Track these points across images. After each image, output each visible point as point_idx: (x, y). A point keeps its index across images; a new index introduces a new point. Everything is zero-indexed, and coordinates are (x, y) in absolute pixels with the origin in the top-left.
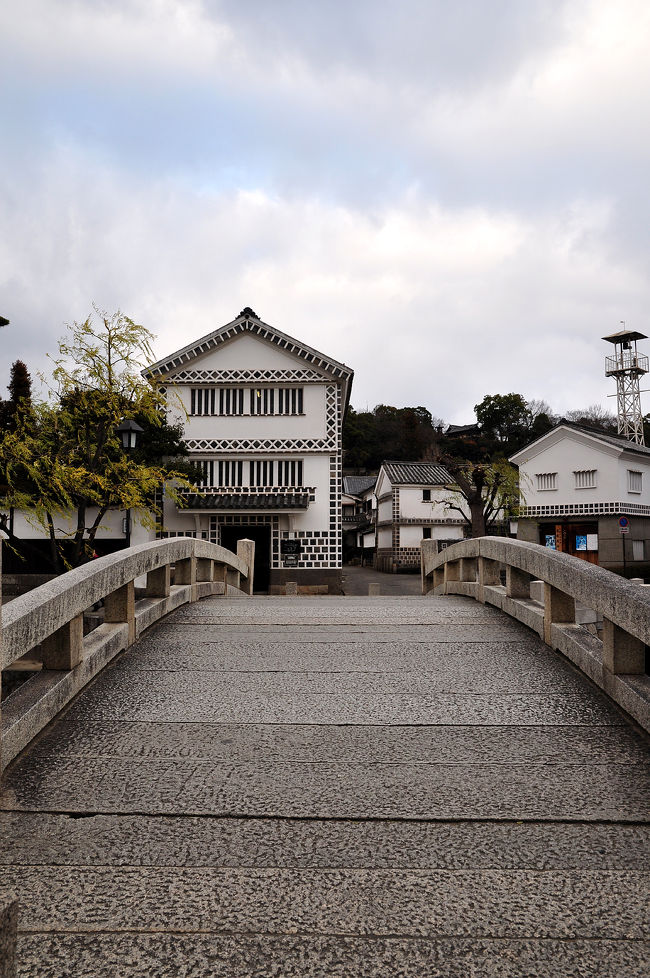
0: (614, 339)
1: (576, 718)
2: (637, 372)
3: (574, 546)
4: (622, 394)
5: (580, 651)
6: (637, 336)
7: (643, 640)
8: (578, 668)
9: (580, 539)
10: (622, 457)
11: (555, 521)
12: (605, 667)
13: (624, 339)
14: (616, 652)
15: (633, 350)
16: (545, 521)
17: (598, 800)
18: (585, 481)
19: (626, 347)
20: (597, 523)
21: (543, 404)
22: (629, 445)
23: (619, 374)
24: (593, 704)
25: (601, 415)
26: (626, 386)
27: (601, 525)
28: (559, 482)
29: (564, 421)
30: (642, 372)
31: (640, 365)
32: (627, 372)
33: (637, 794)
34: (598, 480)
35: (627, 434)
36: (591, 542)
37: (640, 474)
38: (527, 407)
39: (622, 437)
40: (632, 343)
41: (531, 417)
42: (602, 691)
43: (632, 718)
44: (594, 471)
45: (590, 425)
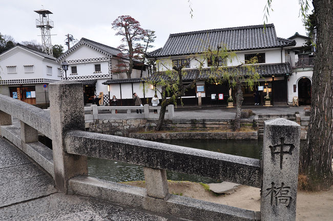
0: (40, 12)
1: (8, 164)
2: (49, 27)
3: (26, 96)
4: (43, 36)
5: (12, 136)
6: (48, 12)
7: (35, 128)
8: (12, 143)
9: (28, 93)
10: (44, 60)
11: (16, 86)
12: (22, 141)
13: (44, 13)
14: (25, 134)
15: (47, 18)
16: (11, 86)
17: (13, 195)
18: (28, 70)
19: (44, 16)
20: (35, 86)
21: (10, 37)
22: (47, 56)
23: (42, 27)
24: (17, 156)
25: (37, 44)
26: (45, 32)
27: (37, 88)
28: (17, 70)
29: (18, 44)
30: (51, 27)
31: (50, 24)
32: (45, 27)
33: (31, 189)
34: (34, 69)
35: (46, 52)
36: (33, 94)
37: (51, 67)
38: (2, 38)
39: (44, 53)
40: (47, 15)
41: (5, 42)
42: (21, 151)
43: (33, 159)
44: (32, 66)
45: (31, 48)
